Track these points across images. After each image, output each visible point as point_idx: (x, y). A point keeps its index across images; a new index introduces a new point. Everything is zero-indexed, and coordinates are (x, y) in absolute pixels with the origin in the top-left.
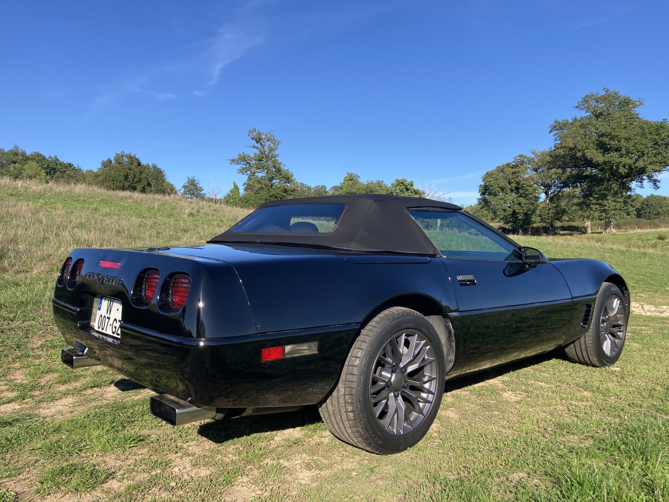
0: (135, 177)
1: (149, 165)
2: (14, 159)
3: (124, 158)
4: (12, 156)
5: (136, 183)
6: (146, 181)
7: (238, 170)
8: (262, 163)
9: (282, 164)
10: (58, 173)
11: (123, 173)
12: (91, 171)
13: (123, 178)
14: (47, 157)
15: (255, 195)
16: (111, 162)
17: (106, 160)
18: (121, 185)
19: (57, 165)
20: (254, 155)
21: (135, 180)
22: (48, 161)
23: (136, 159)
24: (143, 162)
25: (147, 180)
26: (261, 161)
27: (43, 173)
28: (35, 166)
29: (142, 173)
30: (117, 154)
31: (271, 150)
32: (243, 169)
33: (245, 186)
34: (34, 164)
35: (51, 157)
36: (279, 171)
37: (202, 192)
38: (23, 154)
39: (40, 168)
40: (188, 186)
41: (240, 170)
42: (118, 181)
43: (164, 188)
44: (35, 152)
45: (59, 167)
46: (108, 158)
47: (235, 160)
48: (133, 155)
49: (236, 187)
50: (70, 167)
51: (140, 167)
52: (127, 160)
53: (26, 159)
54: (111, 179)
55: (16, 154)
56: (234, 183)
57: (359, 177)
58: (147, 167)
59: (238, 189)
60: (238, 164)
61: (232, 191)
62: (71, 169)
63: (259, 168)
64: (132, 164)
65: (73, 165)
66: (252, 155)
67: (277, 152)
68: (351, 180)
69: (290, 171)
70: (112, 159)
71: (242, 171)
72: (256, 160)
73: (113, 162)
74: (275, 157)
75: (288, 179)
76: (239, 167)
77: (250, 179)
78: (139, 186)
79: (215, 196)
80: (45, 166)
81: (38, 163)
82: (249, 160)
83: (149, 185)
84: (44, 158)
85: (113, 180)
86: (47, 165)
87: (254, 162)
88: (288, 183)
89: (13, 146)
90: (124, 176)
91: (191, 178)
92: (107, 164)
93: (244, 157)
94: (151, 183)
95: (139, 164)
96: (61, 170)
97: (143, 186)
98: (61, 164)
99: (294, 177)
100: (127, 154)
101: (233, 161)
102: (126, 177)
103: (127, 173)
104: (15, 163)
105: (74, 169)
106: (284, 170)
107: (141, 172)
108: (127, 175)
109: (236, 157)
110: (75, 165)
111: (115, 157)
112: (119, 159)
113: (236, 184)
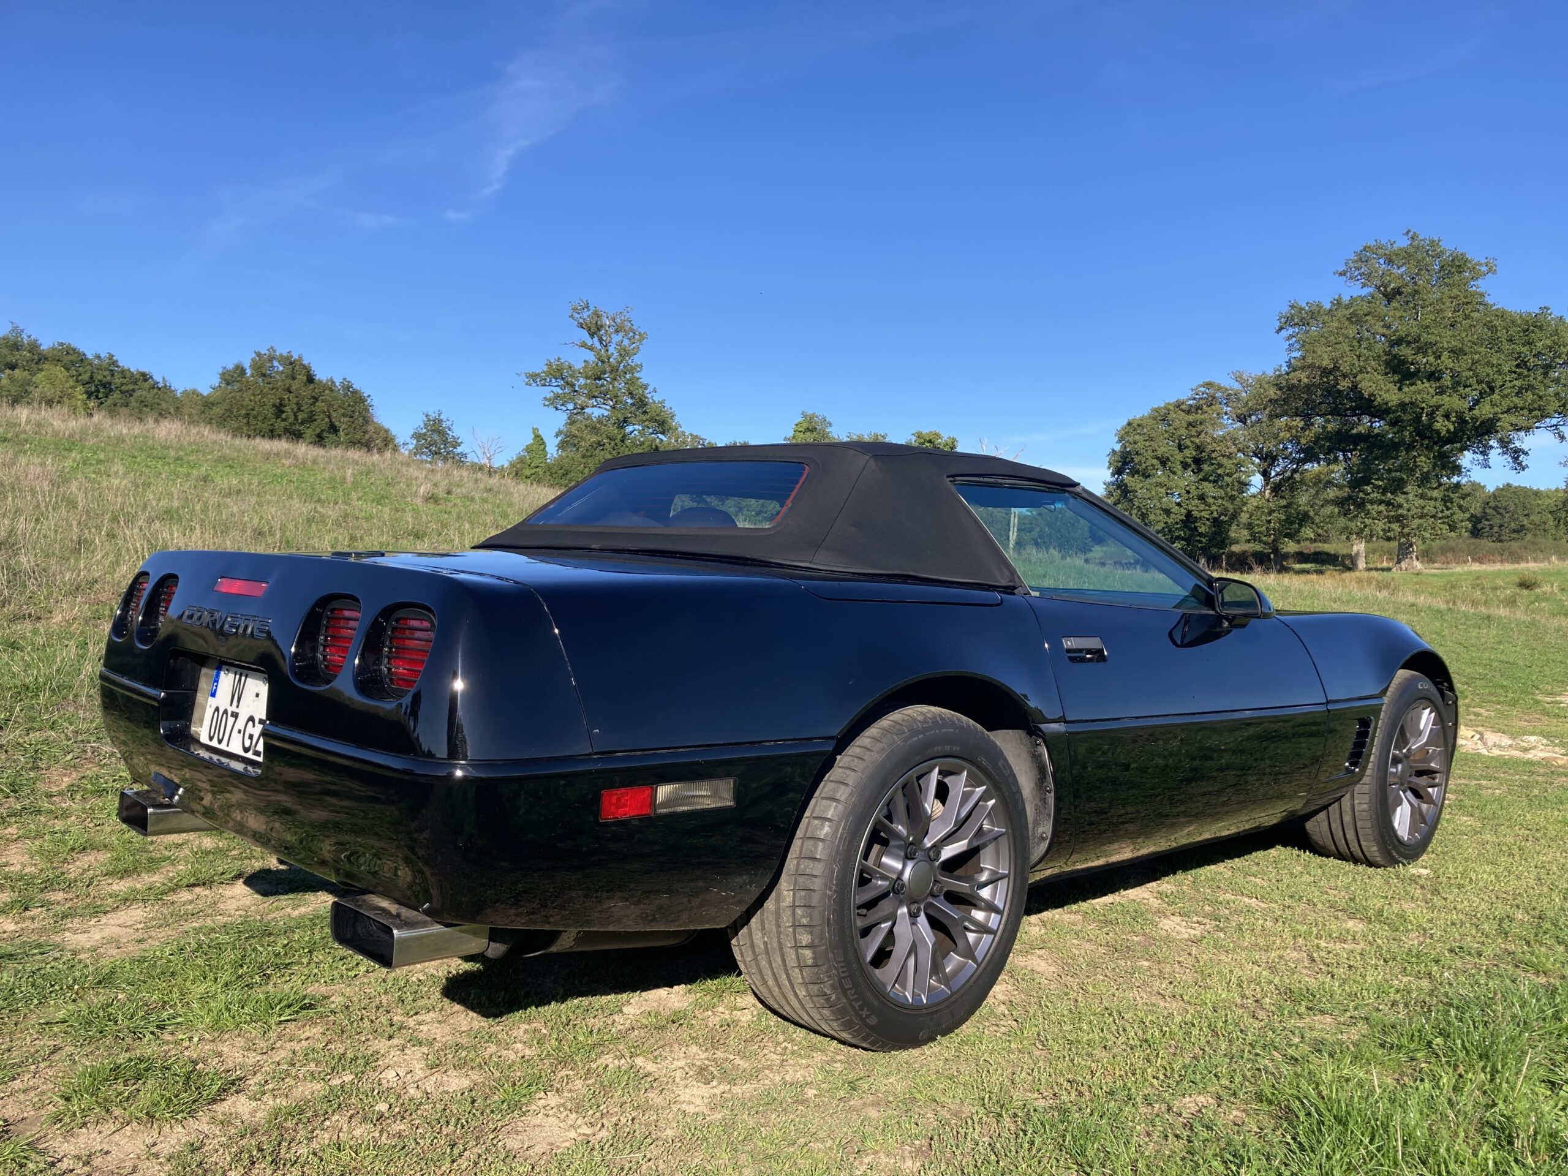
0: (299, 409)
1: (333, 382)
2: (11, 359)
3: (276, 363)
4: (5, 351)
5: (302, 423)
6: (327, 420)
7: (545, 398)
8: (603, 385)
9: (650, 389)
10: (116, 396)
11: (272, 399)
12: (194, 392)
13: (272, 410)
14: (90, 356)
15: (584, 461)
16: (243, 371)
17: (230, 367)
18: (265, 426)
19: (113, 375)
20: (583, 365)
21: (301, 416)
22: (91, 364)
23: (304, 366)
24: (321, 375)
25: (329, 416)
26: (600, 379)
27: (79, 392)
28: (60, 375)
29: (316, 399)
30: (259, 354)
31: (624, 353)
32: (557, 396)
33: (560, 438)
34: (59, 372)
35: (98, 357)
36: (641, 403)
37: (459, 450)
38: (34, 347)
39: (71, 383)
40: (425, 434)
41: (549, 400)
42: (260, 418)
43: (367, 437)
44: (62, 344)
45: (117, 380)
46: (236, 362)
47: (538, 375)
48: (296, 357)
49: (539, 440)
50: (146, 380)
51: (312, 386)
52: (281, 369)
53: (39, 359)
54: (243, 412)
55: (16, 346)
56: (535, 430)
57: (830, 424)
58: (330, 387)
59: (544, 443)
60: (544, 385)
61: (528, 449)
62: (146, 385)
63: (595, 397)
64: (294, 379)
65: (151, 377)
66: (579, 366)
67: (637, 360)
68: (811, 431)
69: (667, 405)
70: (247, 365)
71: (554, 402)
72: (587, 378)
73: (249, 372)
74: (632, 370)
75: (662, 424)
76: (547, 392)
77: (572, 422)
78: (310, 431)
79: (489, 459)
80: (86, 377)
81: (68, 369)
82: (572, 376)
83: (334, 429)
84: (82, 359)
85: (247, 415)
86: (88, 374)
87: (582, 381)
88: (663, 433)
89: (10, 328)
90: (274, 405)
91: (433, 416)
92: (233, 377)
93: (560, 370)
94: (337, 424)
95: (310, 379)
96: (124, 388)
97: (318, 431)
98: (123, 373)
99: (677, 419)
100: (281, 355)
101: (533, 377)
102: (279, 410)
103: (281, 399)
104: (13, 367)
105: (154, 386)
106: (654, 402)
107: (313, 397)
108: (281, 404)
109: (540, 368)
110: (158, 378)
111: (253, 360)
112: (261, 366)
113: (540, 433)
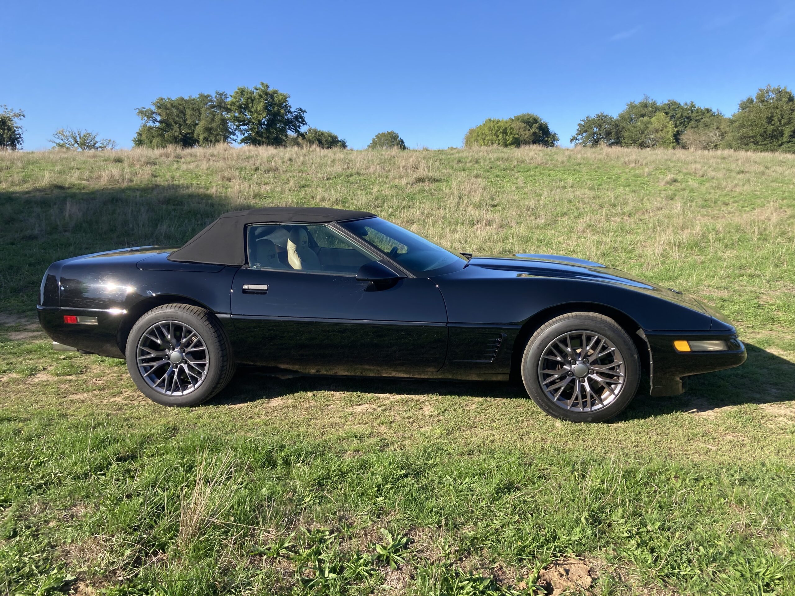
0: (782, 118)
2: (643, 112)
3: (770, 93)
4: (641, 109)
10: (693, 122)
13: (766, 120)
14: (682, 105)
16: (752, 101)
17: (745, 99)
18: (762, 130)
19: (692, 112)
22: (683, 109)
23: (787, 93)
27: (671, 124)
28: (662, 117)
30: (761, 90)
35: (686, 104)
38: (654, 104)
39: (668, 119)
44: (670, 101)
45: (694, 115)
46: (748, 97)
48: (783, 88)
50: (708, 113)
51: (791, 103)
52: (773, 96)
53: (656, 109)
54: (749, 123)
55: (645, 106)
65: (711, 110)
70: (754, 97)
73: (755, 100)
80: (679, 115)
81: (667, 113)
84: (678, 107)
85: (751, 125)
89: (643, 97)
90: (767, 117)
92: (746, 105)
95: (791, 100)
96: (697, 118)
98: (697, 110)
100: (774, 88)
102: (770, 120)
103: (771, 113)
104: (643, 116)
105: (713, 115)
107: (792, 109)
108: (771, 116)
111: (758, 94)
112: (762, 96)
